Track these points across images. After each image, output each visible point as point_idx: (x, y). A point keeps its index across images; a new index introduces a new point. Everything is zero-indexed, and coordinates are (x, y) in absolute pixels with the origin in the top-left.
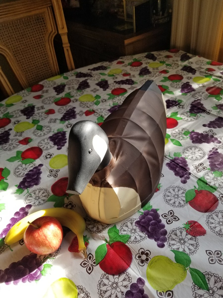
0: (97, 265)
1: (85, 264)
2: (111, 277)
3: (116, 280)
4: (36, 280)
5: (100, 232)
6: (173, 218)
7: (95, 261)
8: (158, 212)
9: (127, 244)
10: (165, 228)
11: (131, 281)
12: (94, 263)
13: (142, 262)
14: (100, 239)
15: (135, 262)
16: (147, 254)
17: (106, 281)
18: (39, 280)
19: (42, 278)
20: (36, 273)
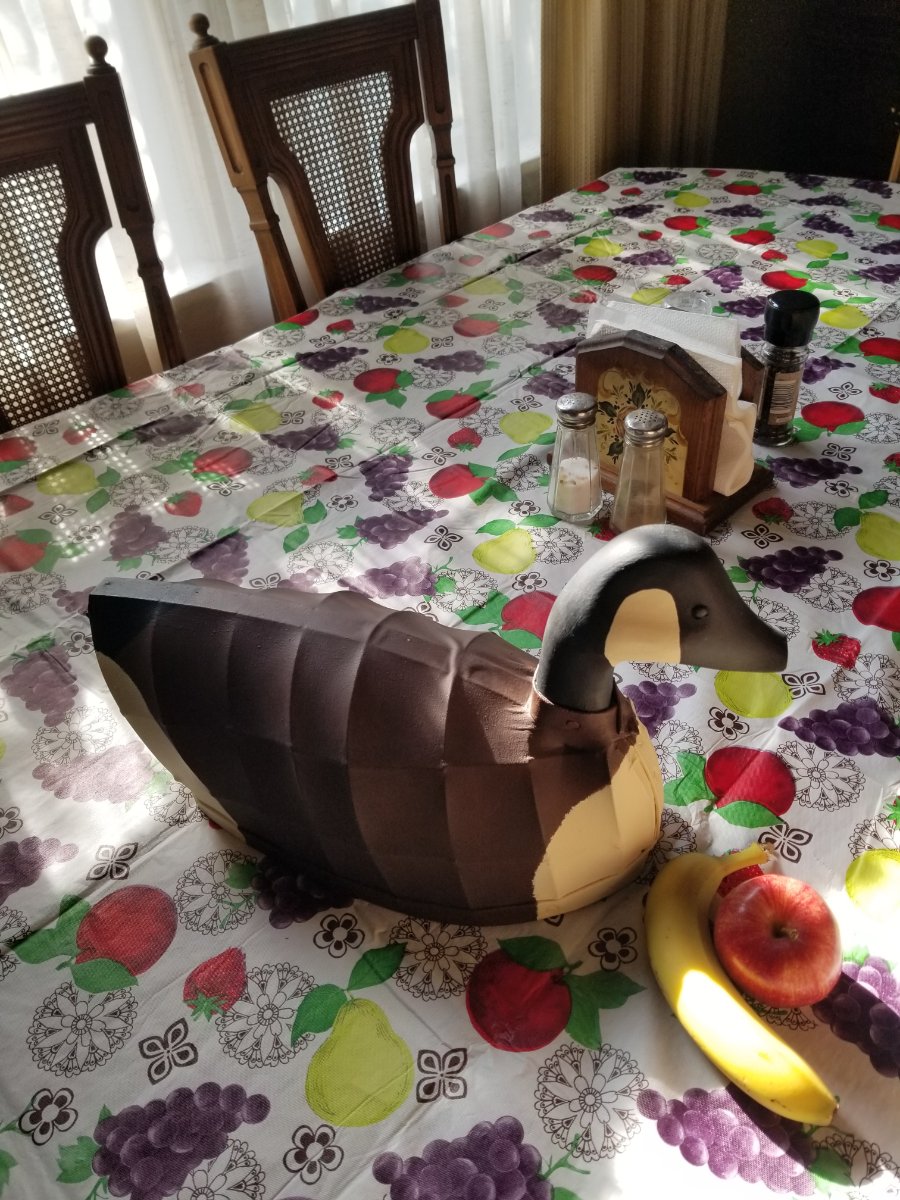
0: (782, 820)
1: (791, 852)
3: (804, 772)
4: (889, 971)
5: (686, 827)
7: (774, 827)
9: (707, 757)
10: (636, 685)
11: (794, 744)
12: (780, 828)
13: (738, 726)
14: (707, 826)
15: (741, 741)
16: (720, 716)
18: (886, 959)
20: (869, 979)
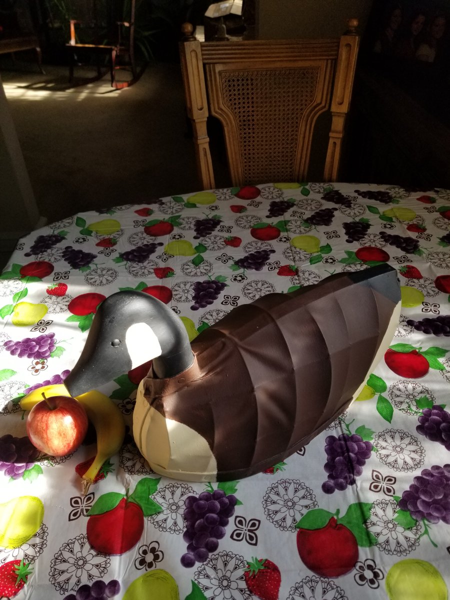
0: (88, 516)
1: (76, 502)
2: (87, 546)
3: (89, 558)
4: (12, 477)
5: (131, 472)
6: (249, 535)
7: (90, 508)
8: (236, 507)
9: (145, 519)
10: (219, 541)
11: (102, 575)
12: (87, 510)
13: (142, 562)
14: (123, 484)
15: (134, 553)
16: (156, 557)
17: (77, 547)
18: (15, 481)
19: (20, 480)
20: (20, 467)
